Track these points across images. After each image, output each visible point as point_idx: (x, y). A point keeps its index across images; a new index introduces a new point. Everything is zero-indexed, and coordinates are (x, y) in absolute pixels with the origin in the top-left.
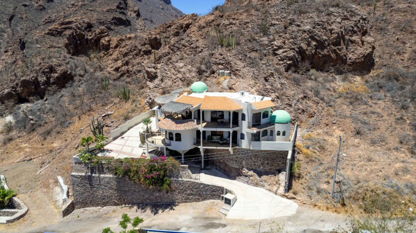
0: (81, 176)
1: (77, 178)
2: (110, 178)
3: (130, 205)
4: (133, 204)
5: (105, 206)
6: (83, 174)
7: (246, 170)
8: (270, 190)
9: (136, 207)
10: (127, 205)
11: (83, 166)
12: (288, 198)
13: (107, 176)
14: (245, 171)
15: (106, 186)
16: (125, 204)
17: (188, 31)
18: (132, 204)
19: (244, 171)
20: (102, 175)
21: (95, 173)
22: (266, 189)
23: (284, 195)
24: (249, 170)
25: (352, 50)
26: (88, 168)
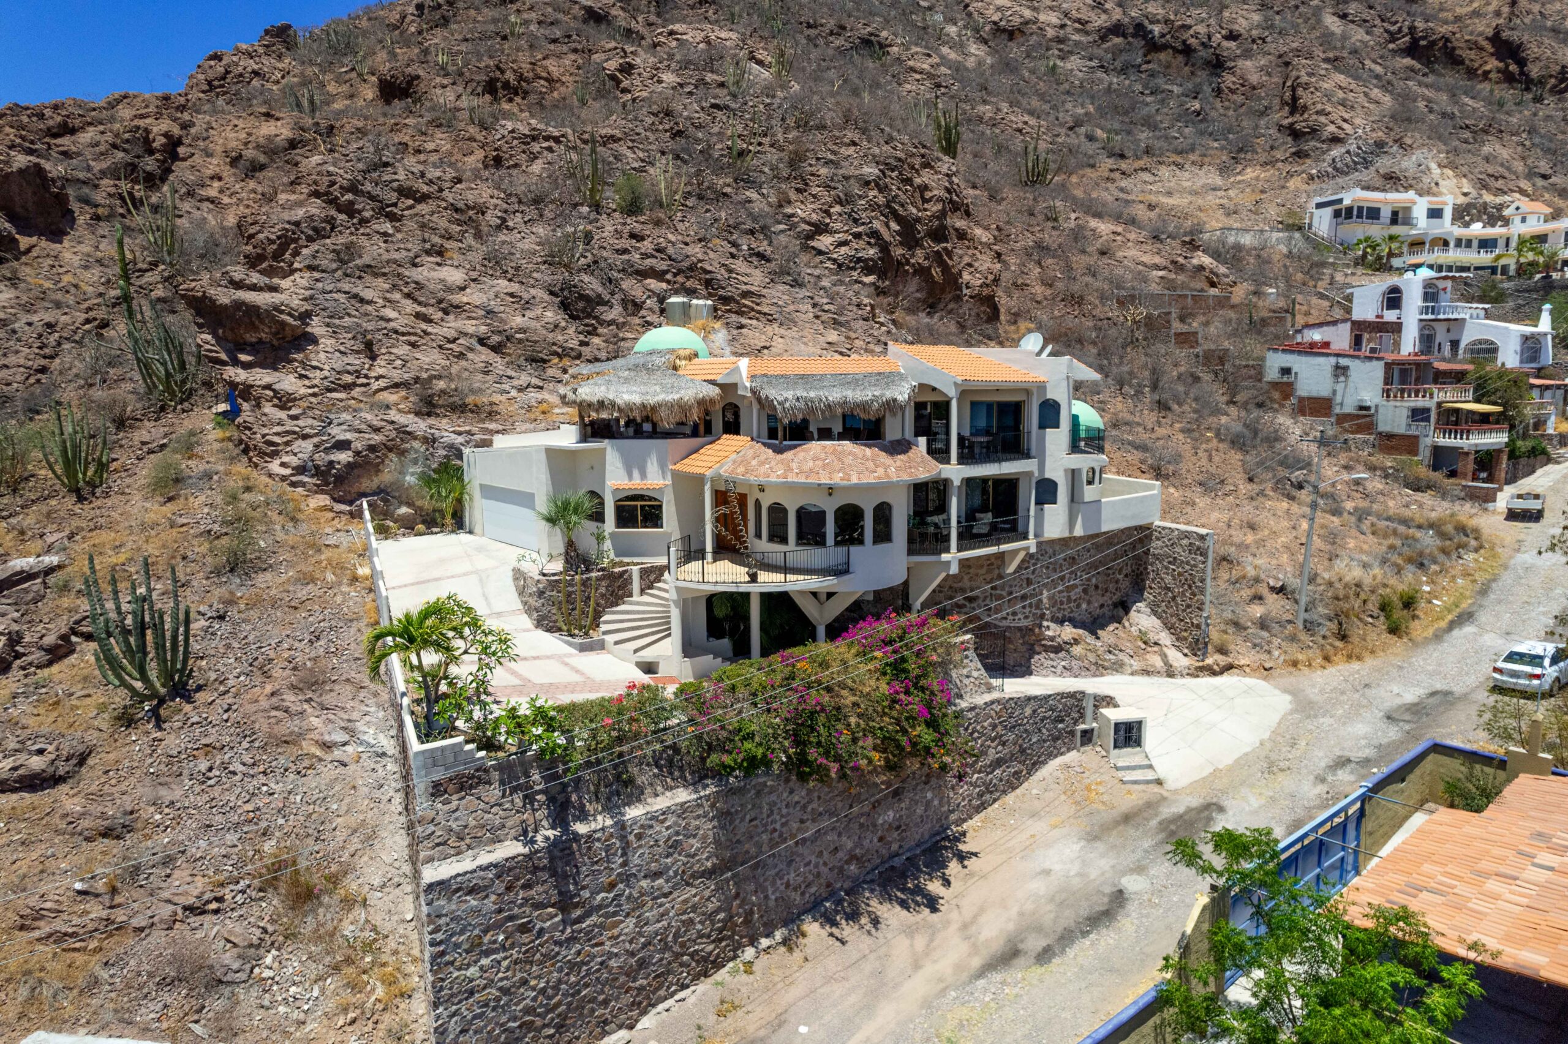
0: (501, 869)
1: (472, 891)
2: (683, 809)
3: (779, 935)
4: (791, 920)
5: (644, 1013)
6: (512, 848)
7: (1052, 625)
8: (1146, 672)
9: (813, 928)
10: (765, 942)
11: (494, 792)
12: (1214, 673)
13: (660, 803)
14: (1052, 630)
15: (657, 875)
16: (753, 941)
17: (181, 171)
18: (785, 924)
19: (1049, 633)
20: (633, 812)
21: (583, 816)
22: (1132, 674)
23: (1201, 669)
24: (1061, 622)
25: (967, 260)
26: (529, 799)
